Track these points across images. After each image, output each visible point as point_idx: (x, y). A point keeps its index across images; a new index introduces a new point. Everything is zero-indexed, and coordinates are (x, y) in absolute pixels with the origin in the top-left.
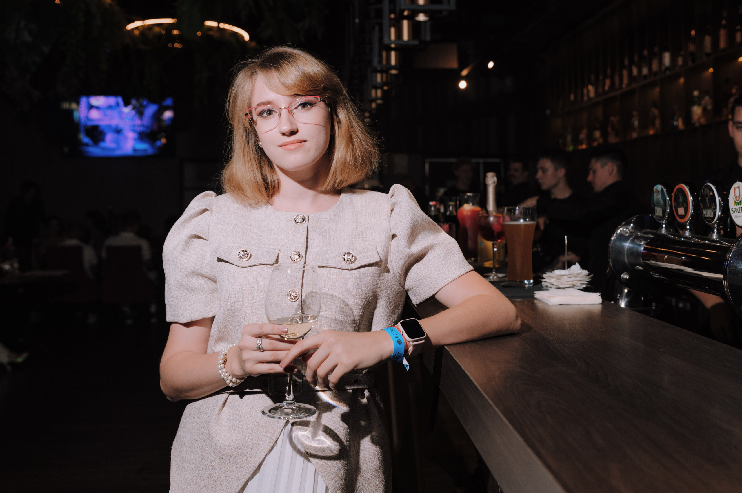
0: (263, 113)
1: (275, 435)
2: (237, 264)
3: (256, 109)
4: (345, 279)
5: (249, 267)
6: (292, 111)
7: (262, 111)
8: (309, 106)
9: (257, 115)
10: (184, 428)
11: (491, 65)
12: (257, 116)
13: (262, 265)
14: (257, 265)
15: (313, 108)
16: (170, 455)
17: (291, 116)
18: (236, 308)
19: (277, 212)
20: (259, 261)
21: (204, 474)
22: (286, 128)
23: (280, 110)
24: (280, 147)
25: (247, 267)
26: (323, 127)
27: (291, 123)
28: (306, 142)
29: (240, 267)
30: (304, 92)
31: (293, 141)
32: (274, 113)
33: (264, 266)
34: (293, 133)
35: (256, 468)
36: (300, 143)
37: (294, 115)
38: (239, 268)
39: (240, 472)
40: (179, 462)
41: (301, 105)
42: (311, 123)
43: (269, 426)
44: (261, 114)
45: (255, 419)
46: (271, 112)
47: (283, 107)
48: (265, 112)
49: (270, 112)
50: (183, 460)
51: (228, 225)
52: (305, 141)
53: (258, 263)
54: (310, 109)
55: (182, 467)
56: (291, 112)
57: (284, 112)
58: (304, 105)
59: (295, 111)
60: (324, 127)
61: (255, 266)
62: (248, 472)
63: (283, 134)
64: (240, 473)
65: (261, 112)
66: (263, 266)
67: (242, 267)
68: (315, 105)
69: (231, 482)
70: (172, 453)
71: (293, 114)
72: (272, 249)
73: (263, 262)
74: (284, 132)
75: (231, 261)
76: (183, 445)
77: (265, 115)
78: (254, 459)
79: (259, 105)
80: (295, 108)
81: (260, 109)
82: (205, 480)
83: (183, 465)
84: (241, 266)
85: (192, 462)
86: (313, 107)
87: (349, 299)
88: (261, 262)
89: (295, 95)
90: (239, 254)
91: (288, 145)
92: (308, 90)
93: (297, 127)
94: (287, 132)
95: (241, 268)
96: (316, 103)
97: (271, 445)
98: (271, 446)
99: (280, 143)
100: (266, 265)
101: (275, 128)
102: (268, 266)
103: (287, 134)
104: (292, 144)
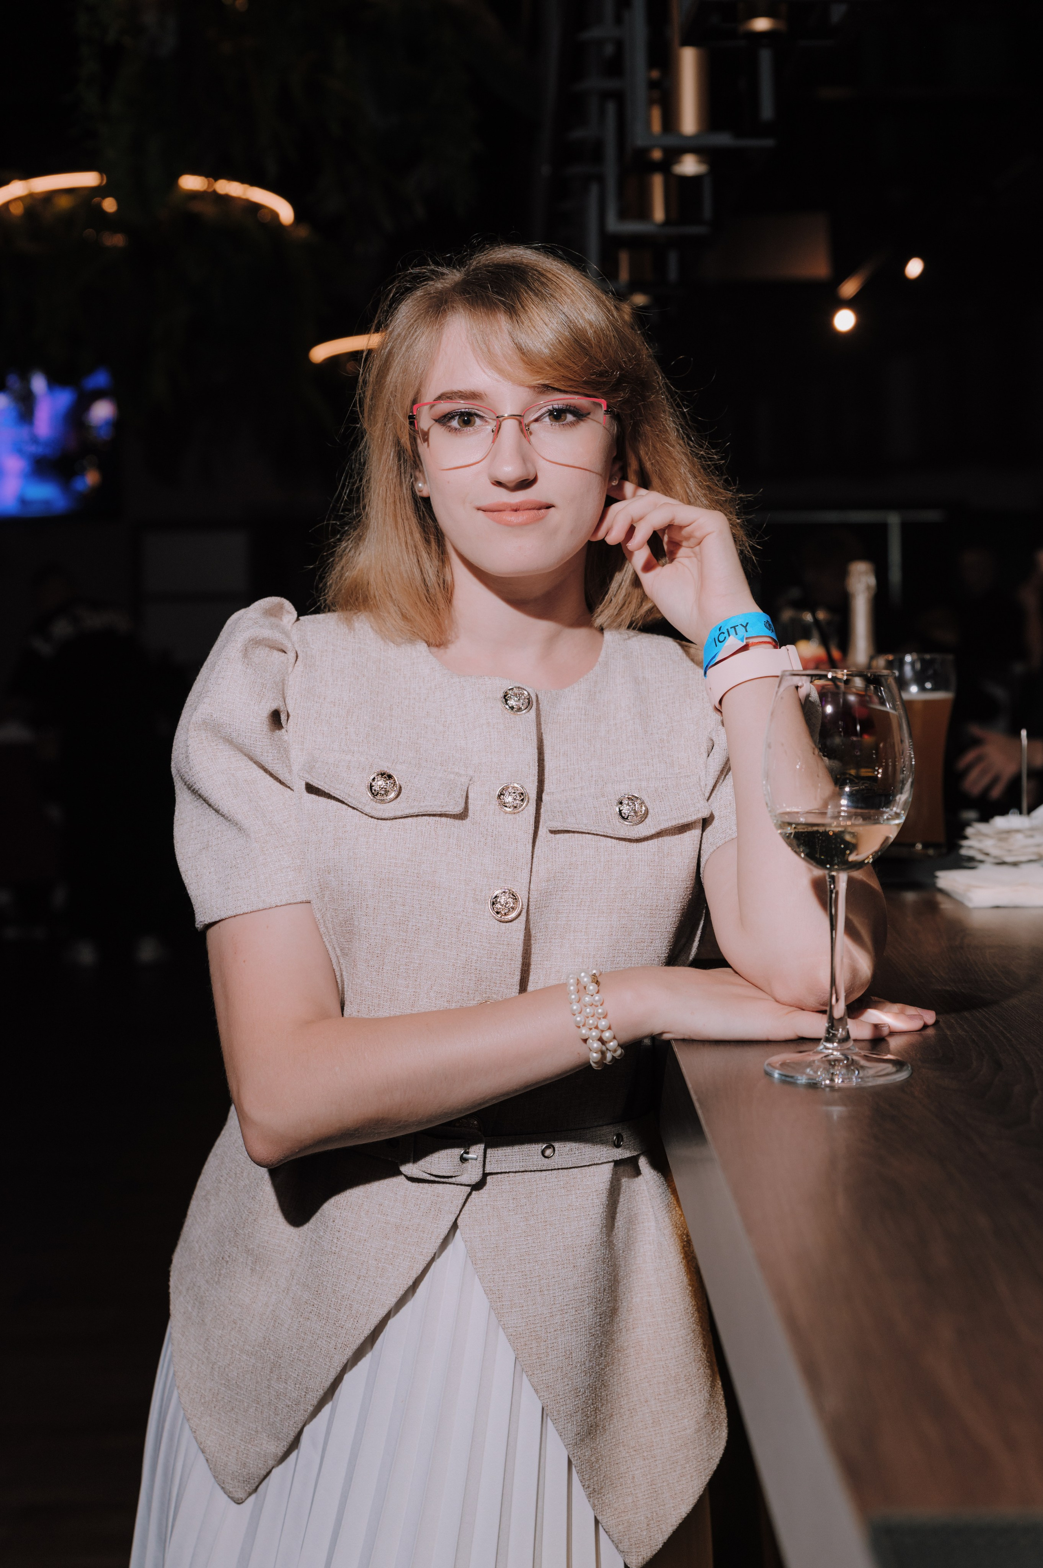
0: (453, 417)
1: (425, 1251)
2: (367, 809)
3: (432, 407)
4: (627, 867)
5: (396, 818)
6: (528, 425)
7: (449, 413)
8: (570, 418)
9: (434, 420)
10: (202, 1223)
11: (914, 268)
12: (434, 422)
13: (430, 815)
14: (417, 816)
15: (582, 423)
16: (168, 1287)
17: (524, 441)
18: (356, 923)
19: (458, 680)
20: (422, 804)
21: (254, 1339)
22: (510, 471)
23: (501, 419)
24: (481, 512)
25: (390, 819)
26: (598, 476)
27: (524, 458)
28: (552, 509)
29: (372, 817)
30: (570, 383)
31: (522, 503)
32: (478, 421)
33: (434, 818)
34: (526, 484)
35: (372, 1330)
36: (536, 511)
37: (532, 438)
38: (370, 819)
39: (334, 1339)
40: (190, 1309)
41: (551, 413)
42: (571, 463)
43: (410, 1227)
44: (444, 420)
45: (377, 1206)
46: (471, 418)
47: (506, 415)
48: (456, 416)
49: (467, 419)
50: (200, 1302)
51: (332, 705)
52: (549, 507)
53: (422, 810)
54: (572, 424)
55: (197, 1321)
56: (525, 430)
57: (510, 427)
58: (557, 415)
59: (534, 427)
60: (601, 475)
61: (412, 816)
62: (351, 1339)
63: (499, 484)
64: (332, 1341)
65: (447, 414)
66: (432, 817)
67: (378, 819)
68: (588, 416)
69: (312, 1362)
70: (172, 1283)
71: (531, 433)
72: (452, 776)
73: (434, 809)
74: (502, 478)
75: (349, 800)
76: (197, 1264)
77: (455, 423)
78: (367, 1308)
79: (443, 397)
80: (536, 420)
81: (445, 407)
82: (255, 1353)
83: (200, 1315)
84: (376, 816)
85: (222, 1308)
86: (582, 420)
87: (633, 918)
88: (427, 809)
89: (546, 389)
90: (373, 784)
91: (504, 510)
92: (583, 381)
93: (535, 468)
94: (510, 482)
95: (376, 820)
96: (589, 414)
97: (414, 1275)
98: (414, 1279)
99: (485, 503)
100: (441, 815)
101: (478, 463)
102: (444, 819)
103: (509, 485)
104: (516, 510)
